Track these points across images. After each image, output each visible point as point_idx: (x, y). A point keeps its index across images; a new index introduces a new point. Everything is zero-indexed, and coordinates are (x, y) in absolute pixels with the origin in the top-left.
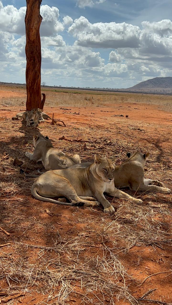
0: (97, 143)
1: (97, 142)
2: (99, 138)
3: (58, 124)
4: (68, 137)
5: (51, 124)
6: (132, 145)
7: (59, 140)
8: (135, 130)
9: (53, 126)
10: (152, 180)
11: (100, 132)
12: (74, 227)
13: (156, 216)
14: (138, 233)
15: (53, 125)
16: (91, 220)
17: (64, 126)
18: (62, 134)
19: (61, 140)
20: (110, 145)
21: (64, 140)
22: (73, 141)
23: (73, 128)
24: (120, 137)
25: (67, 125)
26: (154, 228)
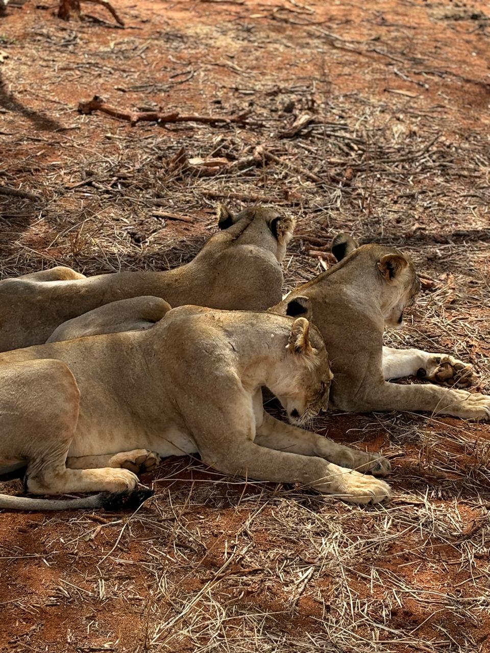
0: (248, 127)
1: (248, 124)
2: (268, 94)
3: (87, 16)
4: (124, 91)
5: (53, 14)
6: (408, 133)
7: (80, 112)
8: (456, 20)
9: (63, 29)
10: (428, 356)
11: (281, 48)
12: (34, 627)
13: (393, 551)
14: (292, 645)
15: (62, 24)
16: (114, 585)
17: (116, 27)
18: (99, 76)
19: (86, 114)
20: (306, 137)
21: (97, 119)
22: (141, 119)
23: (157, 35)
24: (368, 77)
25: (133, 12)
26: (368, 614)
